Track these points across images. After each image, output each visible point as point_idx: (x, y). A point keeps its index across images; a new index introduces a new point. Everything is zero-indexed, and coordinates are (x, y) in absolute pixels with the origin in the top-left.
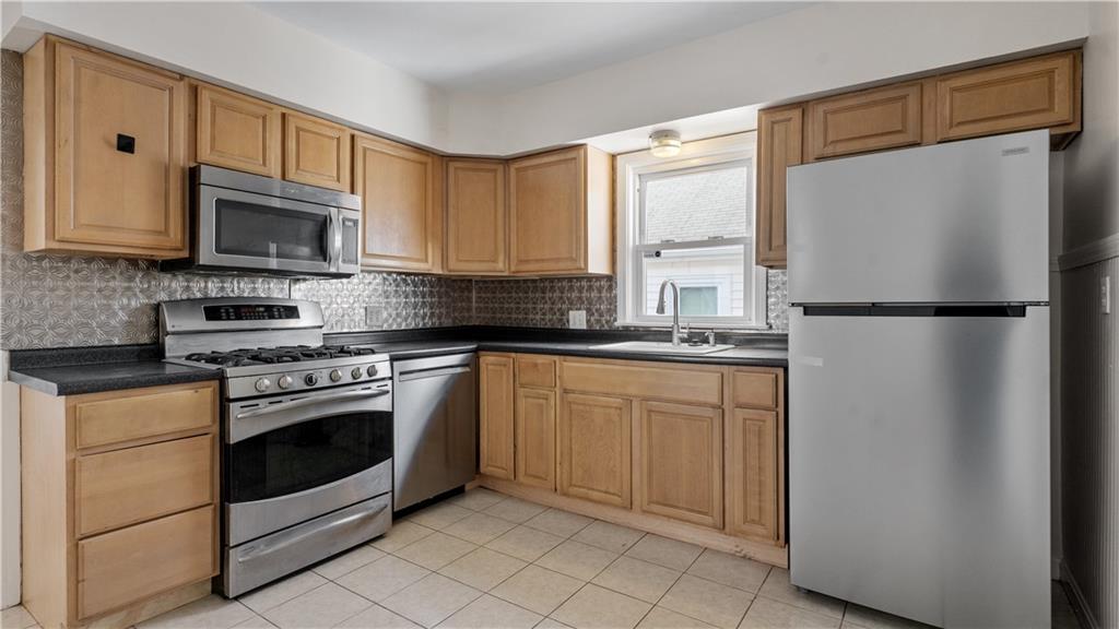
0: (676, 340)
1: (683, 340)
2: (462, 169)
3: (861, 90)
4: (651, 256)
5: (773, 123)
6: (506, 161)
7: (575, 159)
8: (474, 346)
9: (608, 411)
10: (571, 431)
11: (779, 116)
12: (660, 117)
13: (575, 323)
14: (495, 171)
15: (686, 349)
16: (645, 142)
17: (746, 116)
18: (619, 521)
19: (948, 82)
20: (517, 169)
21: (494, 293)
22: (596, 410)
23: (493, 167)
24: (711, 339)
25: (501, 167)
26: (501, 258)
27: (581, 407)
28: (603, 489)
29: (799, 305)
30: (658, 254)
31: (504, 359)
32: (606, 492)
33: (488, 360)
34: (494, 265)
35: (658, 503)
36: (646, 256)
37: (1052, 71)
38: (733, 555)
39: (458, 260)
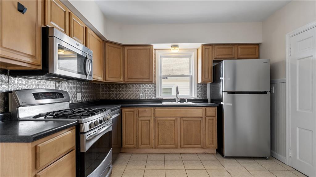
0: (177, 101)
1: (178, 101)
2: (110, 46)
3: (223, 45)
4: (165, 79)
5: (206, 48)
6: (124, 46)
7: (150, 49)
8: (120, 106)
9: (170, 122)
10: (158, 129)
11: (207, 47)
12: (175, 42)
13: (141, 98)
14: (120, 49)
15: (180, 104)
16: (170, 48)
17: (199, 45)
18: (171, 152)
19: (240, 46)
20: (127, 49)
21: (109, 88)
22: (167, 122)
23: (120, 47)
24: (186, 101)
25: (122, 48)
26: (122, 77)
27: (162, 122)
28: (169, 144)
29: (226, 92)
30: (167, 78)
31: (133, 109)
32: (170, 145)
33: (126, 110)
34: (120, 79)
35: (186, 145)
36: (163, 79)
37: (255, 48)
38: (203, 153)
39: (109, 77)
